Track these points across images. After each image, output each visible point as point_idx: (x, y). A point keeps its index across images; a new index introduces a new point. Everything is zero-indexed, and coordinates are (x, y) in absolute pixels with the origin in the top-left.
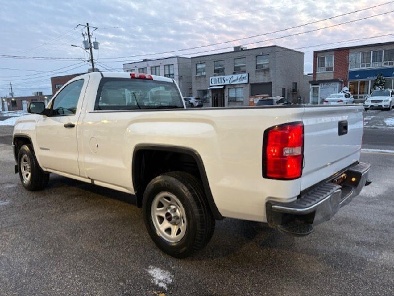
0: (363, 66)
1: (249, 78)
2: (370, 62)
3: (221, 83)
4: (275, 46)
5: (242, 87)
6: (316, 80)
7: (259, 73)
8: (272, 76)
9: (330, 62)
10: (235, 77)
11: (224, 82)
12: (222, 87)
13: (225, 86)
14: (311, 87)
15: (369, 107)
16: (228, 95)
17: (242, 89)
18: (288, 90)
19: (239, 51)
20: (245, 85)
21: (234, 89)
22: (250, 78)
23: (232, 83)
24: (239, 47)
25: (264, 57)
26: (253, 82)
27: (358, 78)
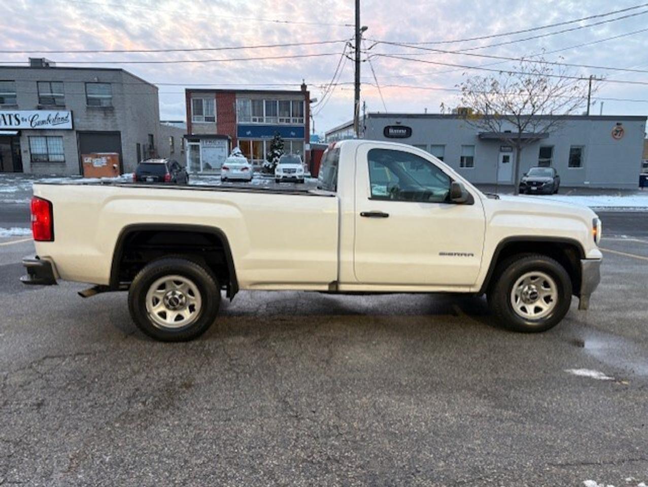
0: (255, 120)
1: (75, 121)
2: (263, 116)
3: (11, 124)
4: (121, 70)
5: (61, 137)
6: (193, 134)
7: (95, 114)
8: (119, 121)
9: (211, 107)
10: (43, 115)
11: (17, 123)
12: (15, 133)
13: (20, 131)
14: (188, 144)
15: (281, 178)
16: (30, 149)
17: (60, 139)
18: (144, 146)
19: (42, 68)
20: (65, 132)
21: (44, 139)
22: (77, 120)
23: (37, 127)
24: (41, 60)
25: (102, 86)
26: (83, 129)
27: (249, 136)
